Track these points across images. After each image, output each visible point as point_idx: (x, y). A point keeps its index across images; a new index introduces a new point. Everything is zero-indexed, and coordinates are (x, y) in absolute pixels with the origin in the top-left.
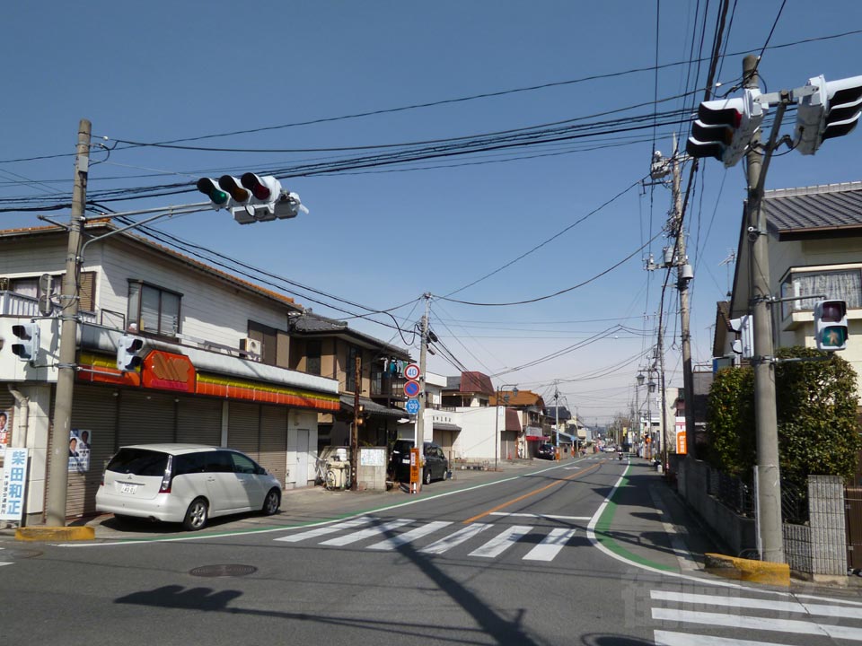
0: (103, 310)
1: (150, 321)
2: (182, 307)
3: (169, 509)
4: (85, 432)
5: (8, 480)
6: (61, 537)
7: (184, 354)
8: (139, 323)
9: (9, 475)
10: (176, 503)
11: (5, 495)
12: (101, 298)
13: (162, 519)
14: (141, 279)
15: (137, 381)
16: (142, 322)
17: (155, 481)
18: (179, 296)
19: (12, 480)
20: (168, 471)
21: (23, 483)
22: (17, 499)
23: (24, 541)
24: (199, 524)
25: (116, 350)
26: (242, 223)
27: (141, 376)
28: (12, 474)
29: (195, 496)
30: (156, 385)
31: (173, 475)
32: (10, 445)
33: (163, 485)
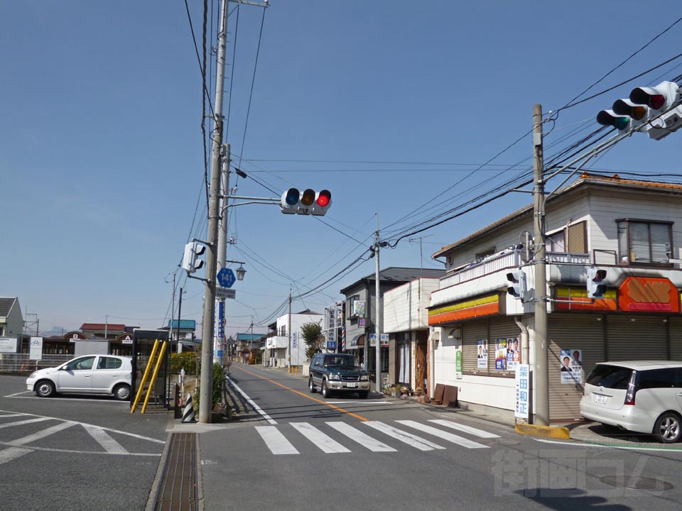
0: (594, 250)
1: (641, 252)
2: (674, 234)
3: (634, 420)
4: (576, 352)
5: (519, 387)
6: (543, 434)
7: (665, 276)
8: (629, 256)
9: (519, 384)
10: (641, 415)
11: (518, 399)
12: (591, 241)
13: (628, 429)
14: (627, 217)
15: (613, 307)
16: (633, 254)
17: (621, 394)
18: (670, 224)
19: (521, 388)
20: (632, 385)
21: (527, 391)
22: (525, 402)
23: (519, 434)
24: (672, 438)
25: (586, 283)
26: (658, 139)
27: (617, 302)
28: (521, 383)
29: (663, 410)
30: (634, 308)
31: (636, 389)
32: (521, 363)
33: (627, 397)
